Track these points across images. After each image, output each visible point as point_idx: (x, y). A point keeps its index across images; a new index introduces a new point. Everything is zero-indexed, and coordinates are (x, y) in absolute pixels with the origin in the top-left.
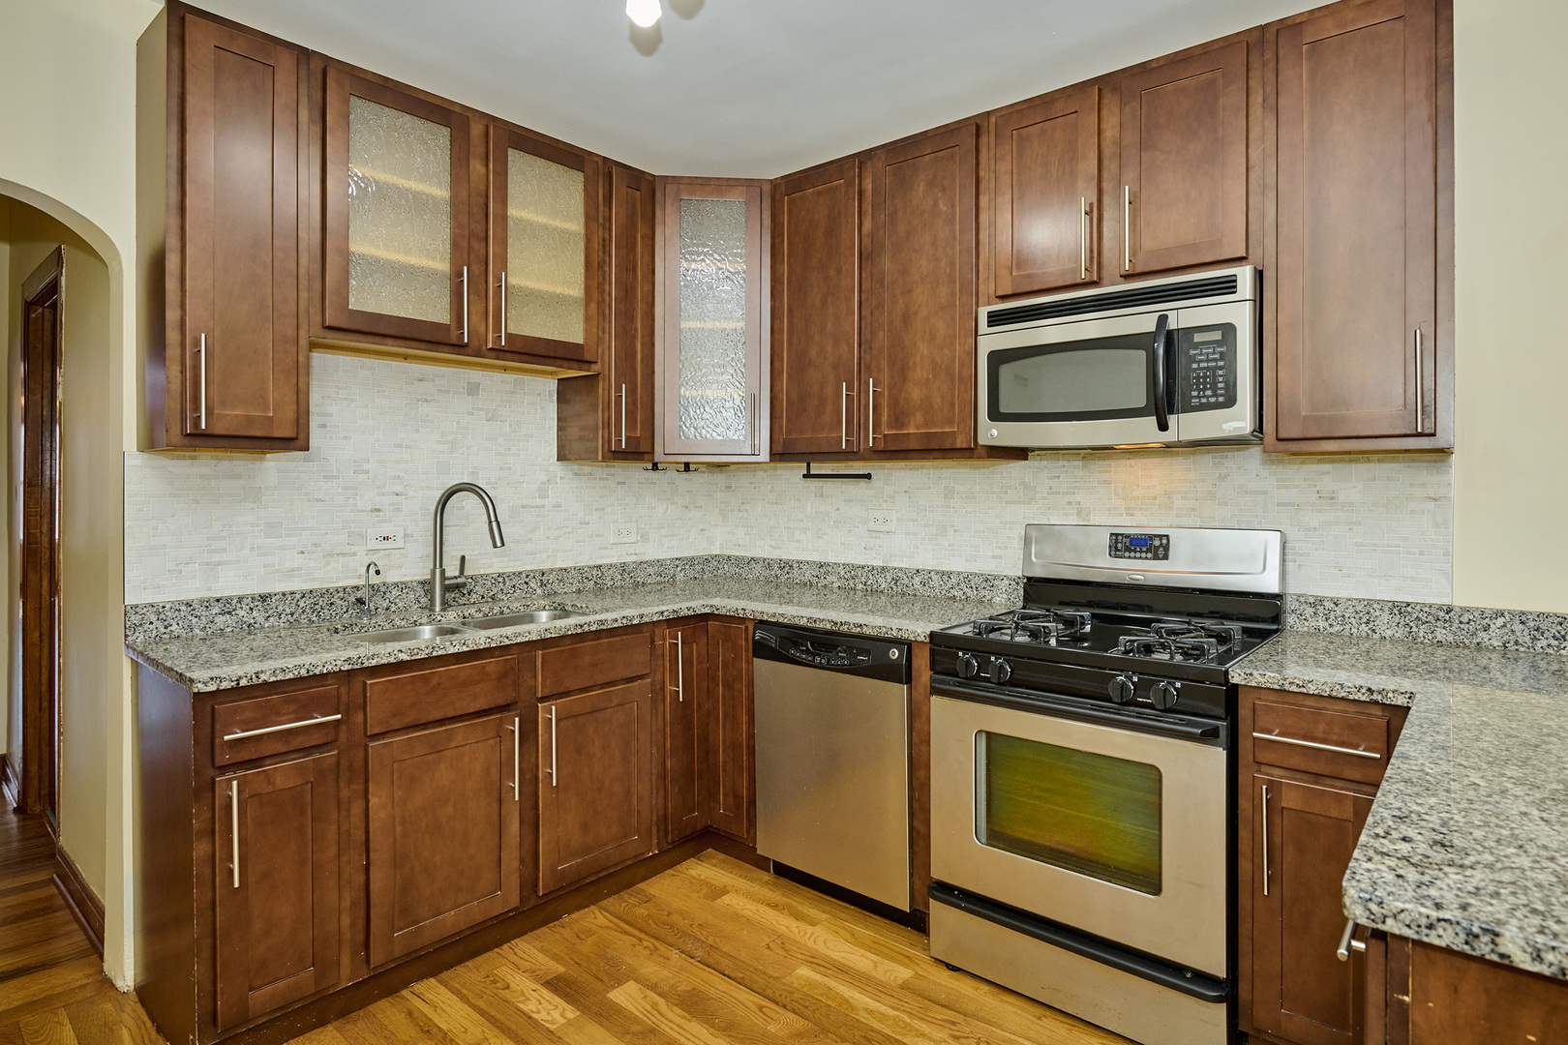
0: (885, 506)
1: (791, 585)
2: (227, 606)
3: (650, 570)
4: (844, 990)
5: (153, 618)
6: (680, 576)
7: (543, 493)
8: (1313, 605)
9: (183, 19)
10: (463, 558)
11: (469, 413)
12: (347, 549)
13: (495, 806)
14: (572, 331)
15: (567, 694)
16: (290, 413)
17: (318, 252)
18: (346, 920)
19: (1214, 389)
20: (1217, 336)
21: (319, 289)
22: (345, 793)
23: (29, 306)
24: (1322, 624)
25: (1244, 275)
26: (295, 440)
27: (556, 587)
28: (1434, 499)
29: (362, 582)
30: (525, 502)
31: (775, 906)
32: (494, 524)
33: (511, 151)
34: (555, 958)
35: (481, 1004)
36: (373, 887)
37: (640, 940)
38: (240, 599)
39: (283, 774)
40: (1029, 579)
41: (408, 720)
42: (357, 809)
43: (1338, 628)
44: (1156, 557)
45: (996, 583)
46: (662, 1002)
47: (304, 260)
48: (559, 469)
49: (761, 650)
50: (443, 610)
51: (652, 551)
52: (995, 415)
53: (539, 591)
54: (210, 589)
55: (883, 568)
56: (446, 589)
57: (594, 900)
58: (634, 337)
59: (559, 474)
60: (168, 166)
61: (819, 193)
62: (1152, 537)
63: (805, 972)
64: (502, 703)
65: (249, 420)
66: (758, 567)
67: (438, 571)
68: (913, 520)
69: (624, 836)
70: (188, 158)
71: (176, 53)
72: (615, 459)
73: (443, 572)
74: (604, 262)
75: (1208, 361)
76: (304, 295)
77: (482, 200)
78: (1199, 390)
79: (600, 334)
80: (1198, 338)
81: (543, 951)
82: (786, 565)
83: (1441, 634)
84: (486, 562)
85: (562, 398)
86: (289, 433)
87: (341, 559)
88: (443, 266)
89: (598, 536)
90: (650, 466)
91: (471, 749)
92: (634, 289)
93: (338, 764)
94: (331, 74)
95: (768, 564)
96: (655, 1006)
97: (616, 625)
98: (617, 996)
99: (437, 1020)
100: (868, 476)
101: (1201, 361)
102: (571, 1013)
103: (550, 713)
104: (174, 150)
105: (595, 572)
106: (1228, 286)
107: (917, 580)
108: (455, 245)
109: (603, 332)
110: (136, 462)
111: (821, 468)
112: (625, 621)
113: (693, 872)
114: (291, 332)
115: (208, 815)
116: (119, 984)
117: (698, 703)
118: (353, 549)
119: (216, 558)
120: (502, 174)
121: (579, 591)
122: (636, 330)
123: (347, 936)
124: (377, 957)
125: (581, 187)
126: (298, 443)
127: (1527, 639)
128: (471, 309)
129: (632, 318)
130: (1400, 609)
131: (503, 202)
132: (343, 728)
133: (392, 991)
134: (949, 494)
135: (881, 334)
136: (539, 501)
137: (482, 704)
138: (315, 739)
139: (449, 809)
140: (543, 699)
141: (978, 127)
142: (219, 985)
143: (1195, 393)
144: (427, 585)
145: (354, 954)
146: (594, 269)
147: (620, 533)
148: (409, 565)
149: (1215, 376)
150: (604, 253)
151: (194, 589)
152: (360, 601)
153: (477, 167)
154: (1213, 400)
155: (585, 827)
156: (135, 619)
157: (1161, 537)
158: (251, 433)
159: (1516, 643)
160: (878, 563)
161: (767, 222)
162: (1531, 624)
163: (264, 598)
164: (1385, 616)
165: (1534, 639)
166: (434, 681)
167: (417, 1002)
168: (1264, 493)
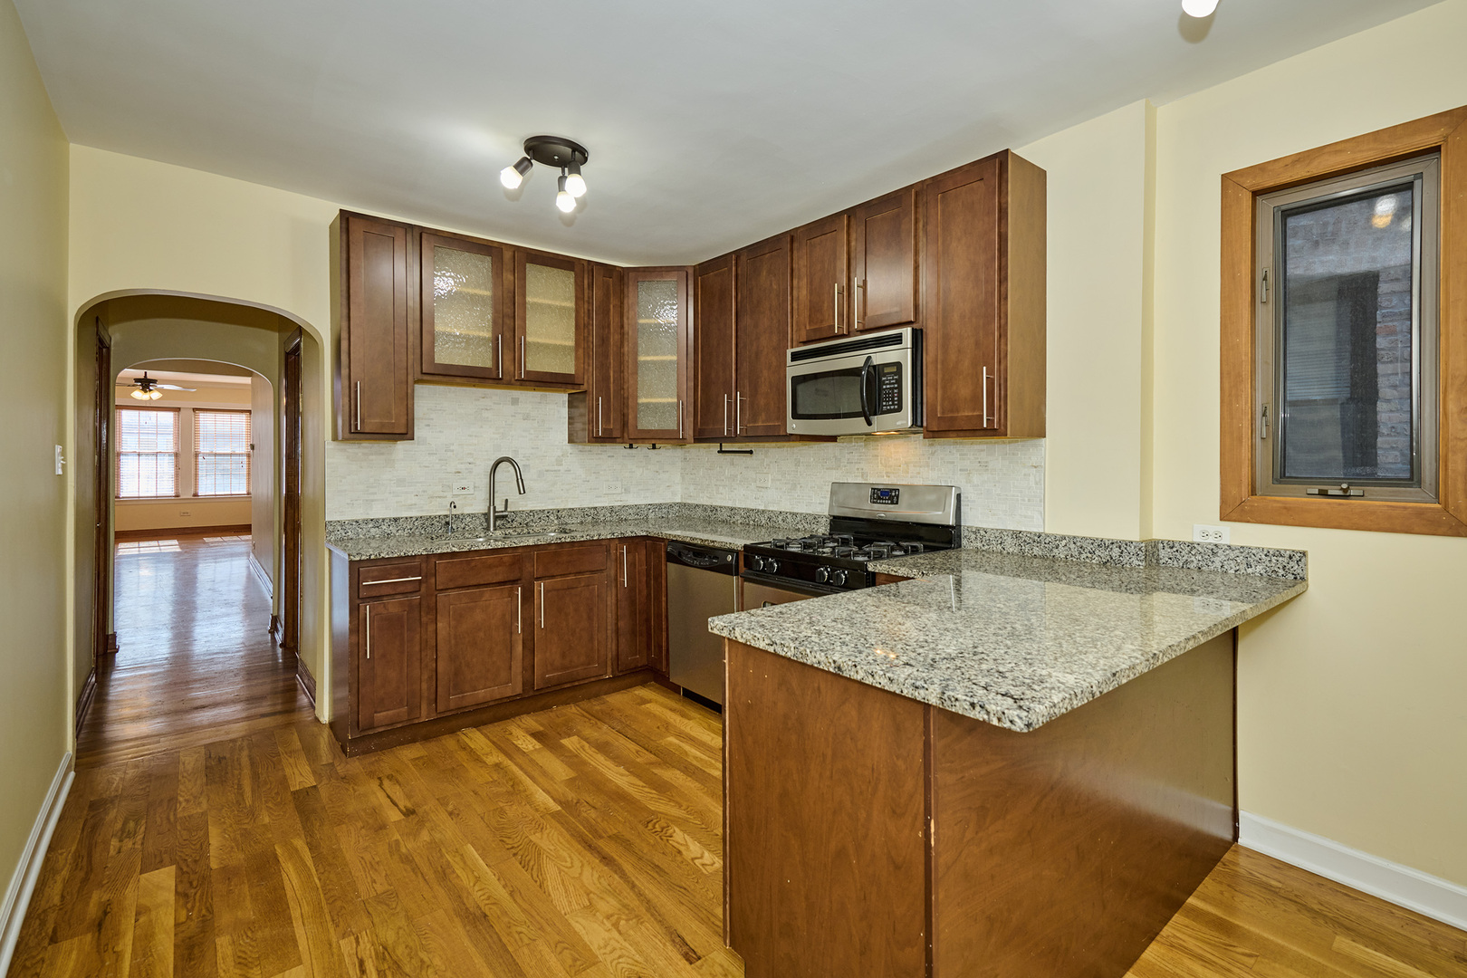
0: (765, 471)
1: (717, 521)
2: (376, 523)
3: (630, 511)
4: (687, 747)
5: (339, 528)
6: (651, 516)
7: (559, 462)
8: (975, 533)
9: (348, 219)
10: (507, 501)
11: (512, 416)
12: (441, 494)
13: (508, 636)
14: (567, 366)
15: (553, 577)
16: (403, 421)
17: (419, 333)
18: (424, 686)
19: (893, 401)
20: (894, 369)
21: (419, 353)
22: (424, 619)
23: (287, 355)
24: (979, 545)
25: (907, 333)
26: (406, 434)
27: (567, 520)
28: (1035, 467)
29: (447, 513)
30: (547, 468)
31: (672, 710)
32: (520, 481)
33: (528, 265)
34: (542, 725)
35: (495, 739)
36: (440, 670)
37: (590, 720)
38: (383, 520)
39: (393, 606)
40: (834, 517)
41: (460, 582)
42: (431, 628)
43: (987, 547)
44: (892, 503)
45: (820, 520)
46: (587, 745)
47: (411, 338)
48: (569, 448)
49: (671, 558)
50: (495, 530)
51: (632, 500)
52: (796, 416)
53: (556, 522)
54: (368, 514)
55: (763, 511)
56: (496, 518)
57: (575, 701)
58: (609, 368)
59: (570, 451)
60: (341, 296)
61: (715, 275)
62: (891, 490)
63: (672, 739)
64: (512, 578)
65: (383, 425)
66: (700, 510)
67: (492, 507)
68: (779, 480)
69: (589, 664)
70: (351, 291)
71: (344, 237)
72: (596, 442)
73: (495, 508)
74: (589, 324)
75: (890, 384)
76: (410, 357)
77: (511, 295)
78: (886, 401)
79: (586, 367)
80: (887, 370)
81: (536, 721)
82: (714, 509)
83: (1036, 551)
84: (520, 504)
85: (571, 405)
86: (403, 431)
87: (438, 499)
88: (487, 334)
89: (595, 489)
90: (628, 446)
91: (494, 601)
92: (608, 338)
93: (420, 604)
94: (424, 235)
95: (705, 508)
96: (583, 747)
97: (582, 539)
98: (565, 742)
99: (470, 744)
100: (751, 452)
101: (887, 384)
102: (538, 746)
103: (541, 587)
104: (344, 288)
105: (592, 511)
106: (897, 339)
107: (780, 518)
108: (495, 322)
109: (589, 366)
110: (330, 445)
111: (733, 447)
112: (588, 537)
113: (636, 692)
114: (404, 378)
115: (356, 622)
116: (321, 720)
117: (639, 590)
118: (445, 494)
119: (371, 497)
120: (524, 279)
121: (582, 523)
122: (610, 363)
123: (425, 694)
124: (441, 708)
125: (572, 280)
126: (408, 436)
127: (1077, 553)
128: (505, 357)
129: (607, 357)
130: (1016, 535)
131: (524, 296)
132: (424, 586)
133: (452, 731)
134: (797, 464)
135: (745, 364)
136: (556, 468)
137: (500, 578)
138: (410, 588)
139: (481, 634)
140: (538, 579)
141: (792, 237)
142: (360, 707)
143: (884, 403)
144: (486, 515)
145: (429, 704)
146: (581, 329)
147: (610, 488)
148: (475, 504)
149: (893, 393)
150: (589, 318)
151: (359, 514)
152: (447, 523)
153: (508, 276)
154: (892, 407)
155: (563, 655)
156: (330, 528)
157: (895, 490)
158: (384, 431)
159: (1072, 556)
160: (762, 508)
161: (691, 292)
162: (1079, 544)
163: (396, 520)
164: (1009, 540)
165: (1080, 553)
166: (473, 564)
167: (464, 737)
168: (953, 463)
